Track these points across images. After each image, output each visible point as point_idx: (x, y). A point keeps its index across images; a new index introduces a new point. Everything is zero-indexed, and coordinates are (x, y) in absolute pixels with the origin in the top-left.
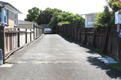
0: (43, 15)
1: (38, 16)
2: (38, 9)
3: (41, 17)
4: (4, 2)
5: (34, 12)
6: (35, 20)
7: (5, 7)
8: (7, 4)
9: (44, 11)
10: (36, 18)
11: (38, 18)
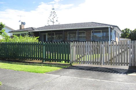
0: (133, 34)
1: (129, 34)
2: (129, 30)
3: (132, 35)
4: (114, 26)
5: (126, 32)
6: (126, 37)
7: (114, 29)
8: (116, 26)
9: (134, 31)
10: (127, 36)
11: (129, 36)
